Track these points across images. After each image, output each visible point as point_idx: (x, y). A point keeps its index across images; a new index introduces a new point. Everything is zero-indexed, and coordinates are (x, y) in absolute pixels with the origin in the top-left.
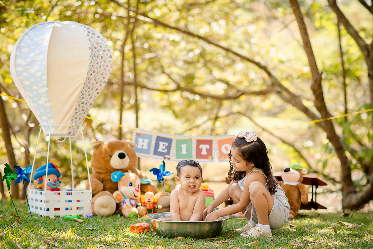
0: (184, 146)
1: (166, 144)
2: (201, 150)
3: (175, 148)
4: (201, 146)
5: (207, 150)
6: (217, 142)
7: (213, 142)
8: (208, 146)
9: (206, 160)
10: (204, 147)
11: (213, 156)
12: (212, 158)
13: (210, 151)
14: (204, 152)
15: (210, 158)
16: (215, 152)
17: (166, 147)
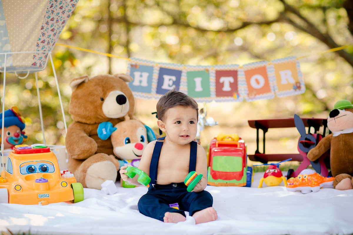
0: (198, 81)
1: (174, 78)
2: (222, 85)
3: (186, 84)
4: (222, 80)
5: (231, 85)
6: (243, 73)
7: (239, 73)
8: (231, 79)
9: (230, 98)
10: (227, 81)
11: (240, 92)
12: (238, 95)
13: (234, 86)
14: (227, 88)
15: (235, 95)
16: (242, 87)
17: (174, 83)
